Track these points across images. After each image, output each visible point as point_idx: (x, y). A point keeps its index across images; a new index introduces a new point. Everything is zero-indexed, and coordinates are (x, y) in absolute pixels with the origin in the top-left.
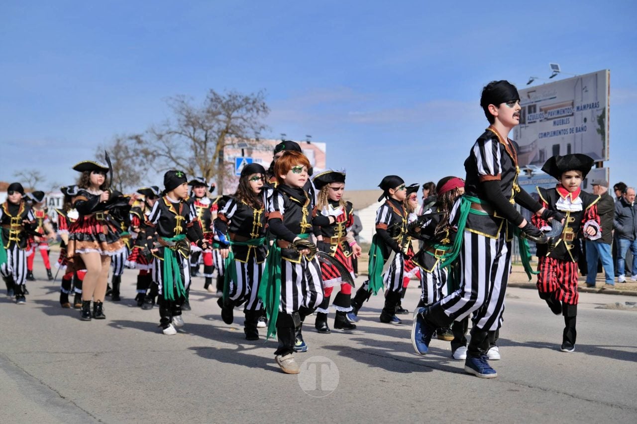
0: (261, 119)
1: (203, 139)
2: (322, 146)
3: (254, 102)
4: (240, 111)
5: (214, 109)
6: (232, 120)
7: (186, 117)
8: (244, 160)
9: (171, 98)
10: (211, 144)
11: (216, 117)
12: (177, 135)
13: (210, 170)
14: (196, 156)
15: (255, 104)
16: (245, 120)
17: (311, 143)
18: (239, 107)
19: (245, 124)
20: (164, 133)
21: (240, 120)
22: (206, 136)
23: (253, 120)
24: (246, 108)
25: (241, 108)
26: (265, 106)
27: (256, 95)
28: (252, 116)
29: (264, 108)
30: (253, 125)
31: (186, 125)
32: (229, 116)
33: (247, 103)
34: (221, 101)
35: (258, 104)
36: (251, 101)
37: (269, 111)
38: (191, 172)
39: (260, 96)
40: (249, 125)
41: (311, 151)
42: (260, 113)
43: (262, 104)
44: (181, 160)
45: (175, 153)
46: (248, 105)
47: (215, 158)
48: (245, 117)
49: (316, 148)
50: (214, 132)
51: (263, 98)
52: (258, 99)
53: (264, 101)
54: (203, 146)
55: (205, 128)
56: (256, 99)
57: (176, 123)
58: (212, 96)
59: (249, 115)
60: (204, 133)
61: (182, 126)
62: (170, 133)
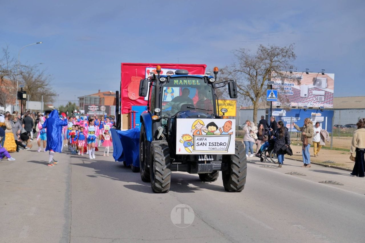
0: (290, 62)
1: (255, 75)
2: (332, 76)
3: (287, 52)
4: (278, 57)
5: (263, 56)
6: (274, 63)
7: (245, 62)
8: (272, 91)
9: (237, 50)
10: (260, 78)
11: (263, 61)
12: (240, 72)
13: (258, 93)
14: (251, 84)
15: (288, 53)
16: (280, 62)
17: (325, 74)
18: (278, 55)
19: (281, 65)
20: (232, 71)
21: (278, 63)
22: (257, 72)
23: (286, 62)
24: (282, 55)
25: (279, 55)
26: (293, 54)
27: (288, 47)
28: (285, 60)
29: (293, 55)
30: (286, 65)
31: (245, 66)
32: (271, 61)
33: (282, 52)
34: (267, 51)
35: (289, 53)
36: (285, 51)
37: (296, 57)
38: (248, 94)
39: (291, 47)
40: (283, 66)
41: (325, 79)
42: (291, 58)
43: (292, 53)
44: (242, 86)
45: (239, 82)
46: (283, 53)
47: (262, 85)
48: (281, 61)
49: (328, 76)
50: (262, 70)
51: (293, 49)
52: (289, 50)
53: (293, 51)
54: (255, 79)
55: (256, 68)
56: (288, 50)
57: (239, 66)
58: (261, 48)
59: (283, 59)
60: (256, 71)
61: (243, 67)
62: (235, 71)
